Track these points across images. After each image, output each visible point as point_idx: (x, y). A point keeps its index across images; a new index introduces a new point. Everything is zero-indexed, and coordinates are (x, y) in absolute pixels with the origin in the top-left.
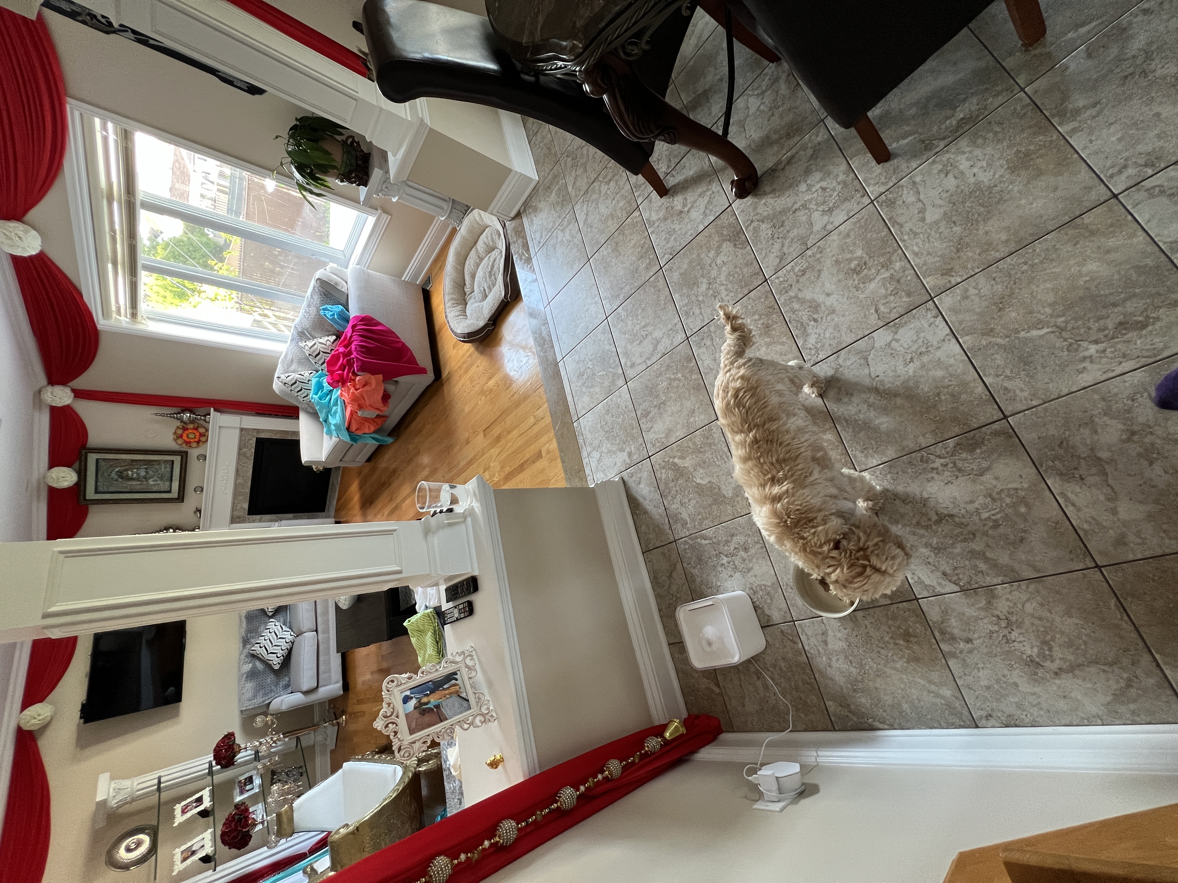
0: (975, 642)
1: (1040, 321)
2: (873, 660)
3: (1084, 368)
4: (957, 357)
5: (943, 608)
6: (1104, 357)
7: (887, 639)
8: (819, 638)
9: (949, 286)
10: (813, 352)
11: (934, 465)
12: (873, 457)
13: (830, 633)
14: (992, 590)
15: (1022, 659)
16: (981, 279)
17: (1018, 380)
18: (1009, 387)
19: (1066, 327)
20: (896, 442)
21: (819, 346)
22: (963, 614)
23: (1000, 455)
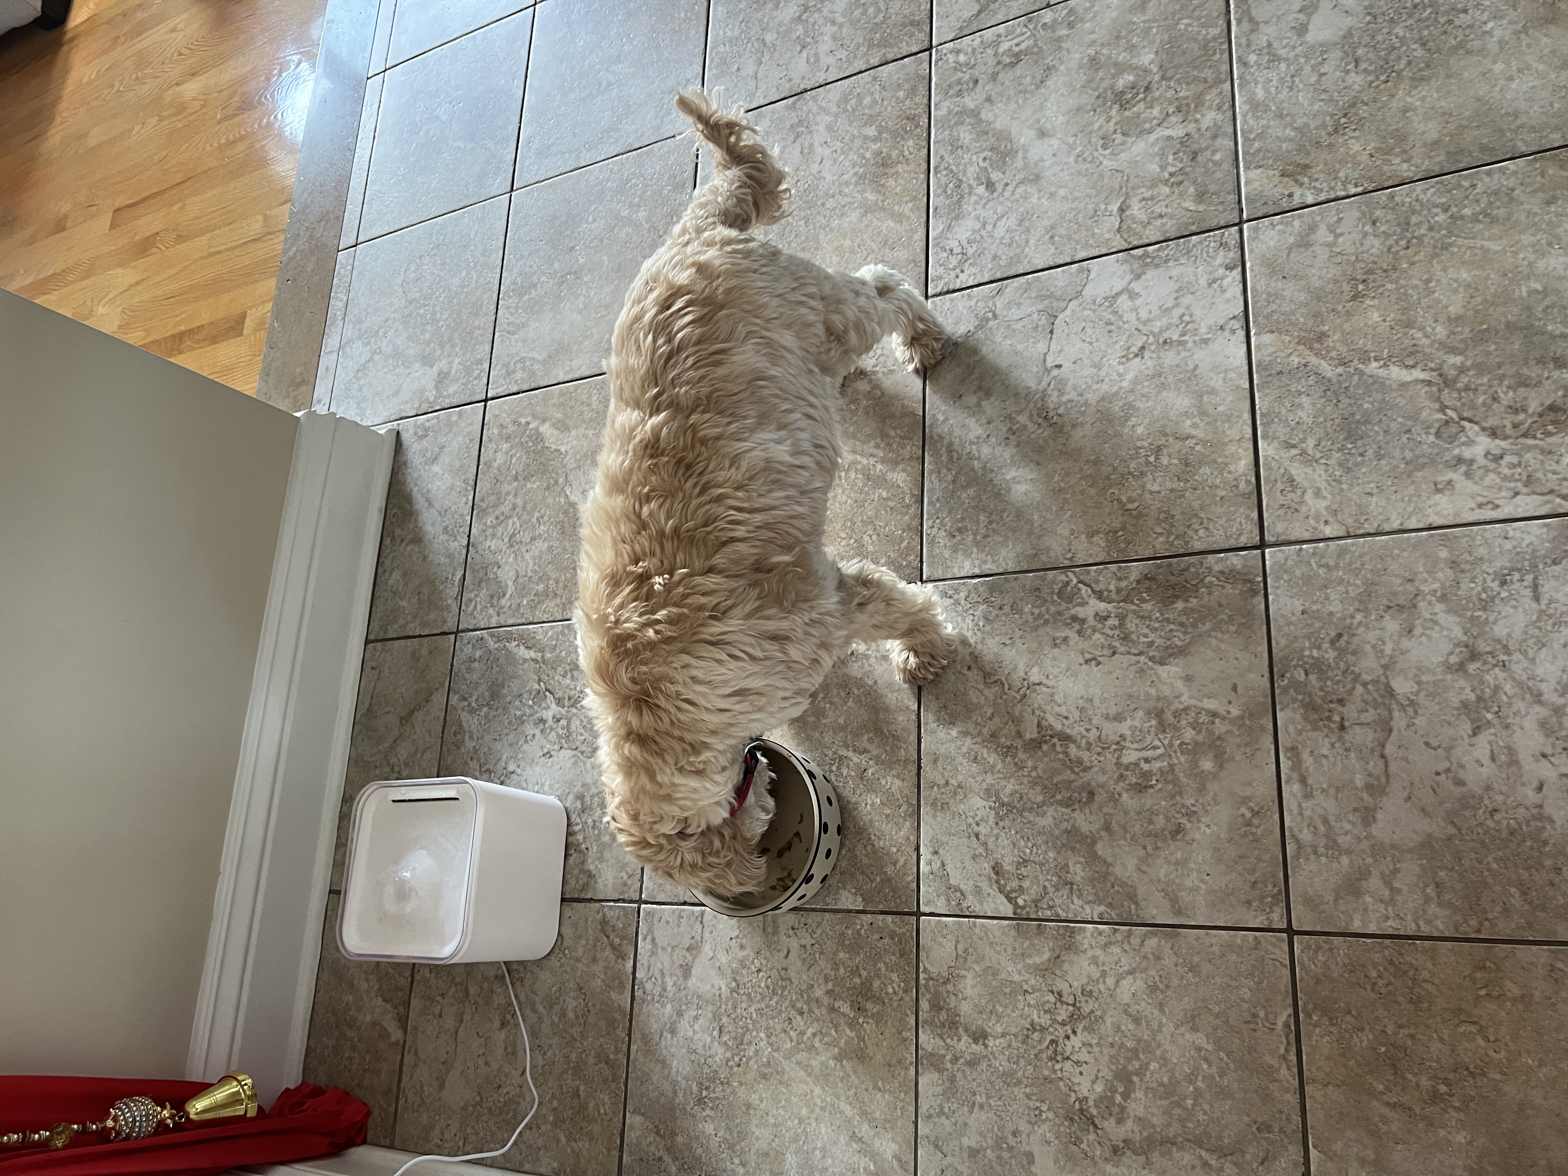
0: (991, 1042)
1: (1414, 350)
2: (769, 1037)
3: (1450, 482)
4: (1232, 375)
5: (961, 947)
6: (1494, 471)
7: (819, 992)
8: (679, 954)
9: (1285, 205)
10: (954, 261)
11: (1081, 612)
12: (968, 555)
13: (707, 948)
14: (1073, 931)
15: (1065, 1103)
16: (1350, 211)
17: (1320, 470)
18: (1298, 479)
19: (1455, 381)
20: (1030, 533)
21: (970, 251)
22: (995, 974)
23: (1216, 628)
